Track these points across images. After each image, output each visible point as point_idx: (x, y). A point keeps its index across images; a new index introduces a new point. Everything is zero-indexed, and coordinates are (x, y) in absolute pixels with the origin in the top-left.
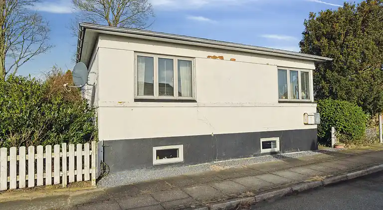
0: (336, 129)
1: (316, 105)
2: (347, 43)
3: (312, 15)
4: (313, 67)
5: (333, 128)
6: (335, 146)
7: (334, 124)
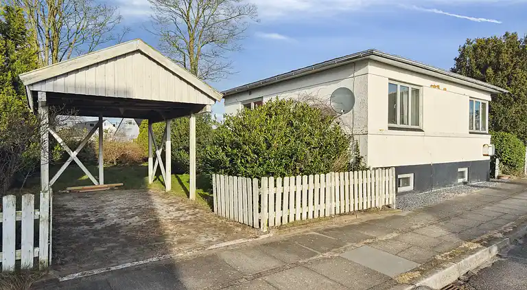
0: (500, 161)
1: (490, 136)
2: (515, 75)
3: (468, 42)
4: (489, 98)
5: (497, 160)
6: (499, 177)
7: (498, 155)
